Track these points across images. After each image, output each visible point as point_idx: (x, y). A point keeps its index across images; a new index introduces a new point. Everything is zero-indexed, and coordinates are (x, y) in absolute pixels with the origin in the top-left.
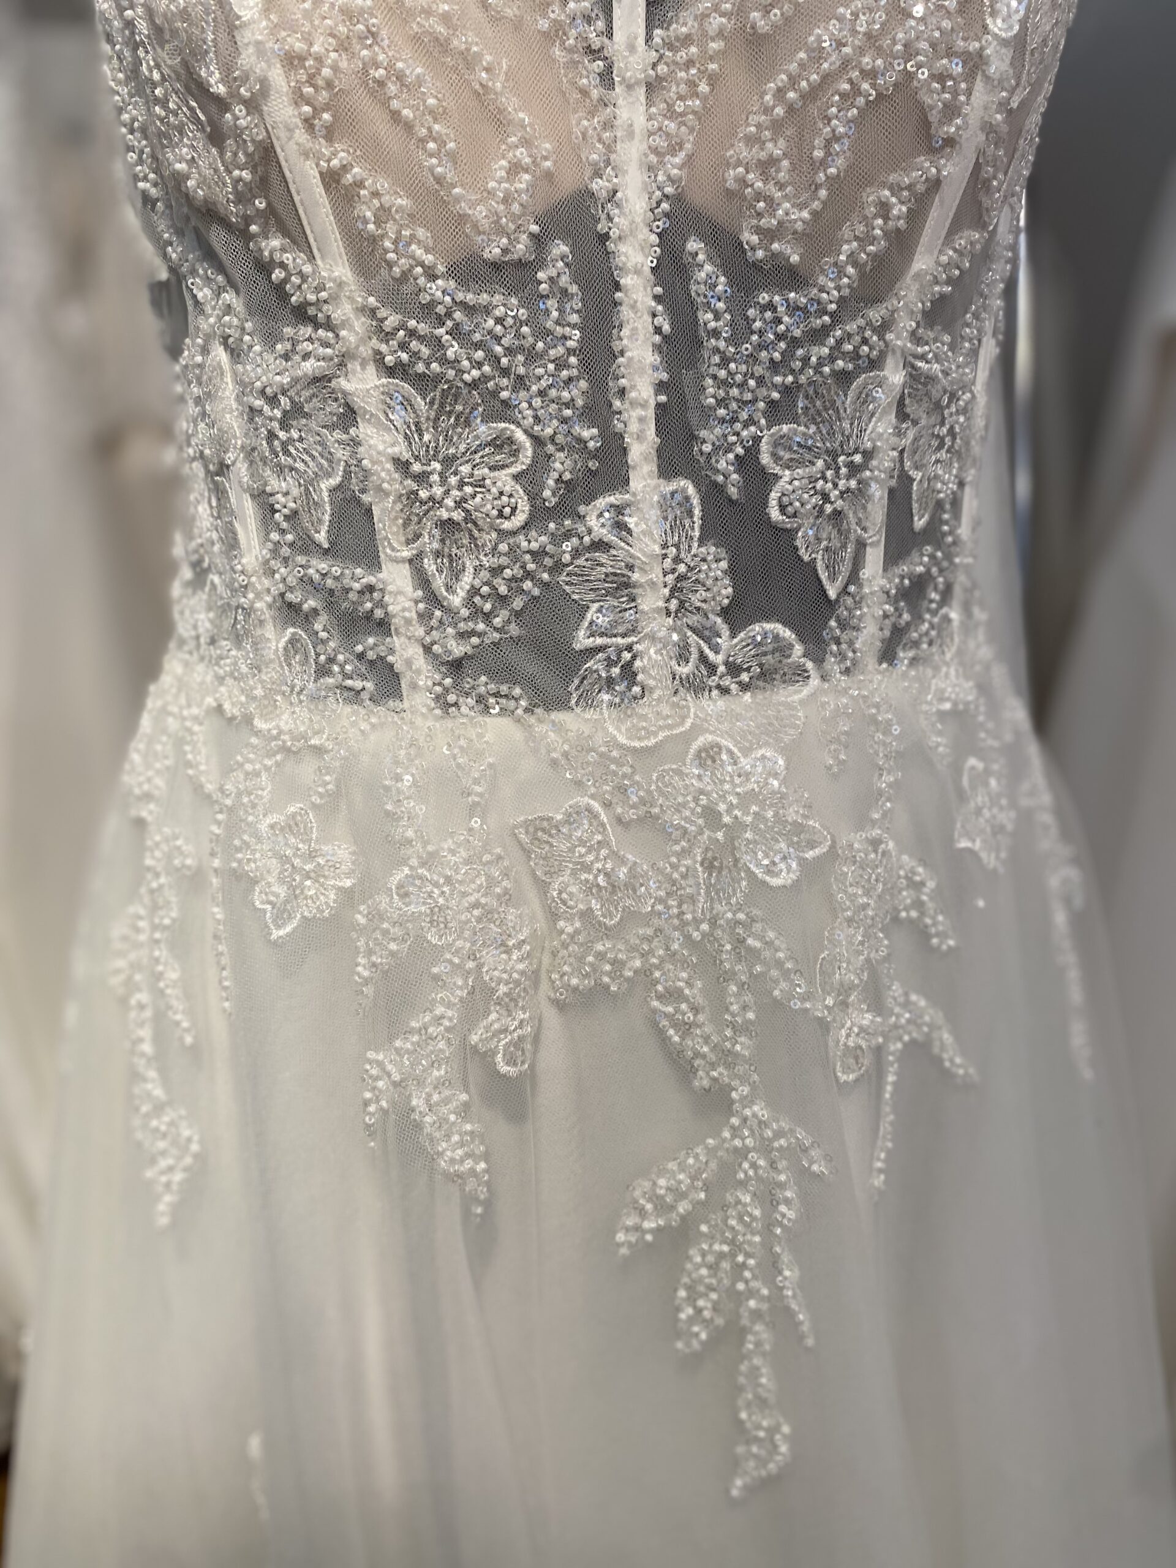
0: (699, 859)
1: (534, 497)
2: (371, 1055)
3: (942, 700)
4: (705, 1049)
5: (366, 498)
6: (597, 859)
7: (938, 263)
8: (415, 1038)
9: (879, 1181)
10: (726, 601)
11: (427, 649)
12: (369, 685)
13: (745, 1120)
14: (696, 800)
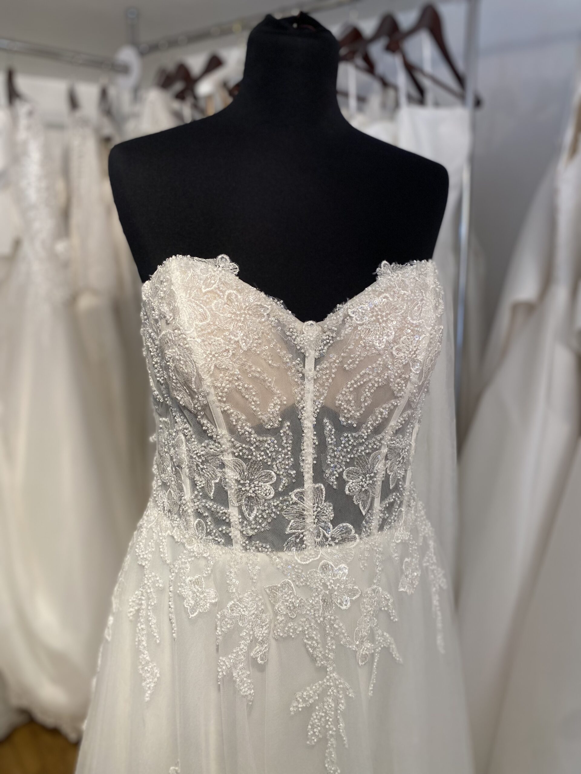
0: (321, 598)
1: (276, 490)
2: (221, 658)
3: (398, 540)
4: (320, 655)
5: (226, 488)
6: (290, 598)
7: (398, 422)
8: (235, 655)
9: (370, 694)
10: (332, 519)
11: (242, 532)
12: (223, 541)
13: (331, 677)
14: (321, 581)
